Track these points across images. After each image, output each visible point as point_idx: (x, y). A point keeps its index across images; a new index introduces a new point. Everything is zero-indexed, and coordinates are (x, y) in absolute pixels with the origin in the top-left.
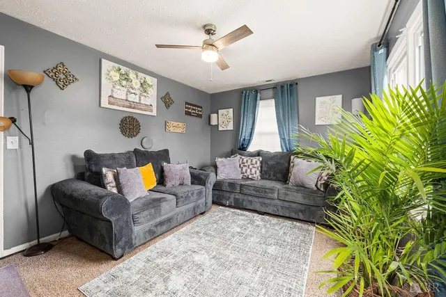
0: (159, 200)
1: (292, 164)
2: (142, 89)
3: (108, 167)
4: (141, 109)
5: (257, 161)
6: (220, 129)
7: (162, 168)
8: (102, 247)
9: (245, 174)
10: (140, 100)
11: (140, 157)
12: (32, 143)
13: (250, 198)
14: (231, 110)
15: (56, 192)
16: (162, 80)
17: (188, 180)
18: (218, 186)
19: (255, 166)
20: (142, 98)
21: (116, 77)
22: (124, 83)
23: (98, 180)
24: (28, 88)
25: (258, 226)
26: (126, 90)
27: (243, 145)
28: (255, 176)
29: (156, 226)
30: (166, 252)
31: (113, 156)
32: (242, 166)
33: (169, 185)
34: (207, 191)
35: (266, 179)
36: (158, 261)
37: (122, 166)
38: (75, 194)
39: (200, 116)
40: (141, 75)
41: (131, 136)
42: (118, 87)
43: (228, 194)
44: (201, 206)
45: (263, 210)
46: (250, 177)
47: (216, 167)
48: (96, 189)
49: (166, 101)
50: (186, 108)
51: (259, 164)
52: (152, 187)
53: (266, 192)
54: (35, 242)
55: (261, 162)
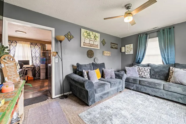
0: (104, 84)
1: (171, 71)
2: (94, 38)
3: (85, 69)
4: (94, 47)
5: (148, 69)
6: (126, 53)
7: (103, 71)
8: (84, 100)
9: (141, 75)
10: (94, 43)
11: (95, 66)
12: (62, 61)
13: (145, 87)
14: (132, 45)
16: (102, 34)
17: (114, 76)
18: (127, 80)
19: (147, 71)
20: (95, 42)
21: (86, 35)
22: (88, 37)
23: (81, 74)
24: (61, 41)
25: (151, 102)
26: (89, 39)
27: (139, 61)
28: (147, 76)
29: (103, 95)
30: (108, 107)
31: (85, 65)
32: (139, 71)
33: (106, 78)
34: (123, 82)
35: (153, 78)
36: (105, 110)
37: (89, 69)
38: (75, 79)
39: (117, 48)
40: (94, 33)
41: (91, 58)
42: (86, 39)
43: (132, 84)
44: (120, 88)
45: (154, 94)
46: (144, 76)
47: (125, 71)
48: (81, 78)
49: (103, 43)
50: (111, 45)
51: (149, 70)
52: (99, 78)
53: (156, 86)
54: (62, 94)
55: (150, 70)
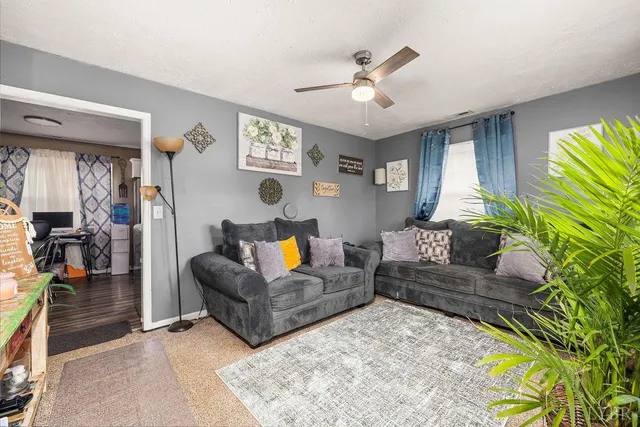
0: (302, 283)
1: (502, 242)
2: (283, 144)
3: (247, 239)
4: (283, 169)
5: (444, 237)
6: (389, 189)
7: (308, 243)
8: (238, 331)
9: (425, 255)
10: (282, 157)
11: (282, 229)
12: (174, 213)
13: (431, 291)
14: (405, 163)
15: (196, 266)
16: (308, 129)
17: (341, 261)
18: (382, 270)
19: (441, 243)
20: (284, 154)
21: (254, 132)
22: (263, 138)
23: (234, 254)
24: (170, 155)
25: (440, 331)
26: (265, 146)
27: (422, 212)
28: (440, 258)
29: (298, 314)
30: (309, 348)
31: (251, 227)
32: (420, 243)
33: (316, 264)
34: (367, 275)
35: (460, 264)
36: (300, 357)
37: (261, 240)
38: (213, 269)
39: (360, 173)
40: (283, 126)
41: (272, 202)
42: (256, 144)
43: (398, 283)
44: (358, 295)
45: (451, 309)
46: (433, 259)
47: (381, 244)
48: (233, 265)
49: (313, 155)
50: (340, 163)
51: (446, 239)
52: (295, 266)
53: (454, 283)
55: (451, 238)
